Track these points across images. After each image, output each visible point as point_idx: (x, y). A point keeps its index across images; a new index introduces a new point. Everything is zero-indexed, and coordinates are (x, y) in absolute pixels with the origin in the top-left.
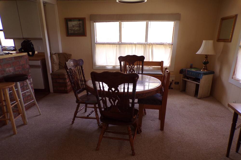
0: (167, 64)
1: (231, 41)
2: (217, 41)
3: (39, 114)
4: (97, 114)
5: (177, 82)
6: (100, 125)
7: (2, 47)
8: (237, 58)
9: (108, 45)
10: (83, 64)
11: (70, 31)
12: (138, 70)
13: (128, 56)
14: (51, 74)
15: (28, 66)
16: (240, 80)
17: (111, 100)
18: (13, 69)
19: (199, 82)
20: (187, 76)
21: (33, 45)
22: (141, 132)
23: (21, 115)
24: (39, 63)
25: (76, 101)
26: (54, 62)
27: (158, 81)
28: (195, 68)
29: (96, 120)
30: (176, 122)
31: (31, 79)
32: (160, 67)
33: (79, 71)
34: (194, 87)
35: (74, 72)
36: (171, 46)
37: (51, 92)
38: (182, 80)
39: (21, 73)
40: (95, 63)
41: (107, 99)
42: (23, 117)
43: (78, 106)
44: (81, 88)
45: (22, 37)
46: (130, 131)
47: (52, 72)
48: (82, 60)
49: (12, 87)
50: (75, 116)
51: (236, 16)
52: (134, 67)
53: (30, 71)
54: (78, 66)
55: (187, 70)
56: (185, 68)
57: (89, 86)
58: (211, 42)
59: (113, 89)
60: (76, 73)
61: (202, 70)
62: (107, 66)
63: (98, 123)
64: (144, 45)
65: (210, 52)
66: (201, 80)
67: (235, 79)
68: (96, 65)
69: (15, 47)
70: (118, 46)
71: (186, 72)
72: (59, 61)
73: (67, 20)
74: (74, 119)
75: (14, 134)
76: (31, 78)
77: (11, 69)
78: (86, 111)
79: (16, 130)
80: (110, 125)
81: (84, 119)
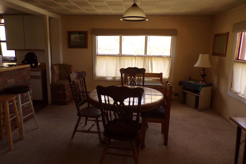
0: (166, 76)
1: (225, 56)
2: (212, 55)
3: (37, 128)
4: (98, 128)
5: (176, 94)
6: (101, 139)
7: (3, 58)
8: (233, 71)
9: (108, 57)
10: (85, 76)
11: (72, 43)
12: (139, 81)
13: (129, 69)
14: (51, 85)
15: (29, 77)
16: (238, 93)
17: (116, 114)
18: (15, 80)
19: (199, 94)
20: (186, 87)
21: (36, 57)
22: (144, 147)
23: (18, 129)
24: (39, 74)
25: (77, 114)
26: (55, 73)
27: (160, 94)
28: (193, 80)
29: (97, 134)
30: (179, 136)
31: (31, 91)
32: (160, 78)
33: (82, 83)
34: (194, 99)
35: (77, 85)
36: (170, 58)
37: (49, 103)
38: (181, 92)
39: (22, 85)
40: (95, 74)
41: (112, 113)
42: (21, 131)
43: (79, 120)
44: (83, 100)
45: (25, 49)
46: (135, 147)
47: (52, 83)
48: (85, 72)
49: (13, 100)
50: (76, 130)
51: (228, 33)
52: (135, 79)
53: (30, 82)
54: (81, 78)
55: (186, 82)
56: (184, 80)
57: (92, 99)
58: (207, 56)
59: (119, 103)
60: (78, 85)
61: (200, 82)
62: (107, 77)
63: (100, 137)
64: (144, 57)
65: (207, 65)
66: (200, 92)
67: (233, 92)
68: (96, 76)
69: (15, 58)
70: (118, 58)
71: (185, 84)
72: (59, 73)
73: (70, 33)
74: (74, 134)
75: (10, 150)
76: (31, 89)
77: (12, 80)
78: (86, 124)
79: (12, 146)
80: (112, 140)
81: (85, 133)
